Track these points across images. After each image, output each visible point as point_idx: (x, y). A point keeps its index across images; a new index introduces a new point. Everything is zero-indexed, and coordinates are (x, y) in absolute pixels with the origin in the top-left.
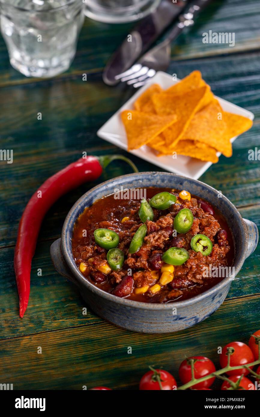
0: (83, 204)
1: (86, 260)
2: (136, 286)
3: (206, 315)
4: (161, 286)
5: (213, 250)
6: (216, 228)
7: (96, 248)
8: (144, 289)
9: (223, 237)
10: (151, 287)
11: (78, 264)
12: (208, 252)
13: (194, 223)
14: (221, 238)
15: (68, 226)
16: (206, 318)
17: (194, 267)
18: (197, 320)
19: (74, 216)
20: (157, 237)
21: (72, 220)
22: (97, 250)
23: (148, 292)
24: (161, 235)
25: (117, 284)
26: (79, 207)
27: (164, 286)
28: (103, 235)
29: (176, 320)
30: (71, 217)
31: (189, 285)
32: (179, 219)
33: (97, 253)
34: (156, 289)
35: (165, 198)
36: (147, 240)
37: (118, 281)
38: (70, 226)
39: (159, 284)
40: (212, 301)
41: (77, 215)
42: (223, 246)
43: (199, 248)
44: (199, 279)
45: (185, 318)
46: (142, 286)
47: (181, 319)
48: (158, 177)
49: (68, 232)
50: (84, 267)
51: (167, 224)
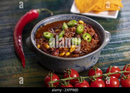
0: (40, 25)
1: (40, 44)
2: (60, 53)
3: (89, 67)
4: (70, 53)
5: (92, 41)
6: (94, 33)
7: (44, 39)
8: (63, 54)
9: (96, 36)
10: (66, 53)
11: (37, 45)
12: (89, 40)
13: (84, 30)
14: (95, 36)
15: (33, 32)
16: (89, 68)
17: (84, 45)
18: (85, 68)
19: (36, 29)
20: (69, 34)
21: (35, 30)
22: (45, 40)
23: (65, 55)
24: (70, 33)
25: (52, 51)
26: (38, 26)
27: (71, 53)
28: (47, 34)
29: (76, 67)
30: (35, 29)
31: (82, 53)
32: (78, 28)
33: (44, 41)
34: (68, 54)
35: (73, 22)
36: (64, 35)
37: (52, 50)
38: (34, 32)
39: (69, 52)
40: (91, 60)
41: (37, 29)
42: (96, 39)
43: (86, 39)
44: (86, 51)
45: (80, 66)
46: (62, 53)
47: (78, 66)
48: (71, 16)
49: (33, 34)
50: (39, 46)
51: (73, 30)
